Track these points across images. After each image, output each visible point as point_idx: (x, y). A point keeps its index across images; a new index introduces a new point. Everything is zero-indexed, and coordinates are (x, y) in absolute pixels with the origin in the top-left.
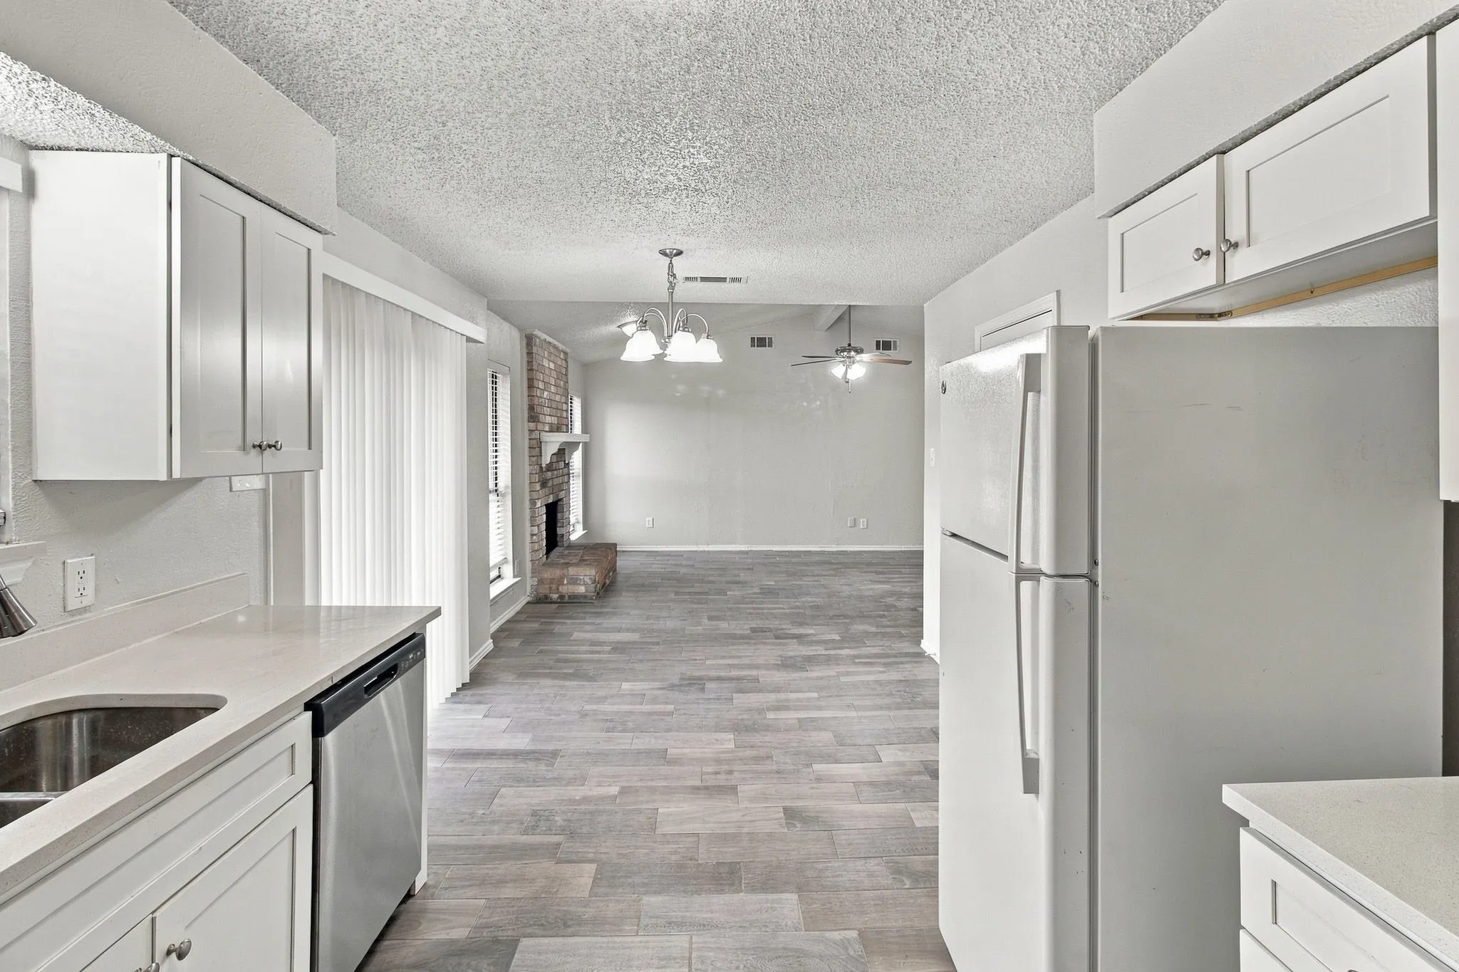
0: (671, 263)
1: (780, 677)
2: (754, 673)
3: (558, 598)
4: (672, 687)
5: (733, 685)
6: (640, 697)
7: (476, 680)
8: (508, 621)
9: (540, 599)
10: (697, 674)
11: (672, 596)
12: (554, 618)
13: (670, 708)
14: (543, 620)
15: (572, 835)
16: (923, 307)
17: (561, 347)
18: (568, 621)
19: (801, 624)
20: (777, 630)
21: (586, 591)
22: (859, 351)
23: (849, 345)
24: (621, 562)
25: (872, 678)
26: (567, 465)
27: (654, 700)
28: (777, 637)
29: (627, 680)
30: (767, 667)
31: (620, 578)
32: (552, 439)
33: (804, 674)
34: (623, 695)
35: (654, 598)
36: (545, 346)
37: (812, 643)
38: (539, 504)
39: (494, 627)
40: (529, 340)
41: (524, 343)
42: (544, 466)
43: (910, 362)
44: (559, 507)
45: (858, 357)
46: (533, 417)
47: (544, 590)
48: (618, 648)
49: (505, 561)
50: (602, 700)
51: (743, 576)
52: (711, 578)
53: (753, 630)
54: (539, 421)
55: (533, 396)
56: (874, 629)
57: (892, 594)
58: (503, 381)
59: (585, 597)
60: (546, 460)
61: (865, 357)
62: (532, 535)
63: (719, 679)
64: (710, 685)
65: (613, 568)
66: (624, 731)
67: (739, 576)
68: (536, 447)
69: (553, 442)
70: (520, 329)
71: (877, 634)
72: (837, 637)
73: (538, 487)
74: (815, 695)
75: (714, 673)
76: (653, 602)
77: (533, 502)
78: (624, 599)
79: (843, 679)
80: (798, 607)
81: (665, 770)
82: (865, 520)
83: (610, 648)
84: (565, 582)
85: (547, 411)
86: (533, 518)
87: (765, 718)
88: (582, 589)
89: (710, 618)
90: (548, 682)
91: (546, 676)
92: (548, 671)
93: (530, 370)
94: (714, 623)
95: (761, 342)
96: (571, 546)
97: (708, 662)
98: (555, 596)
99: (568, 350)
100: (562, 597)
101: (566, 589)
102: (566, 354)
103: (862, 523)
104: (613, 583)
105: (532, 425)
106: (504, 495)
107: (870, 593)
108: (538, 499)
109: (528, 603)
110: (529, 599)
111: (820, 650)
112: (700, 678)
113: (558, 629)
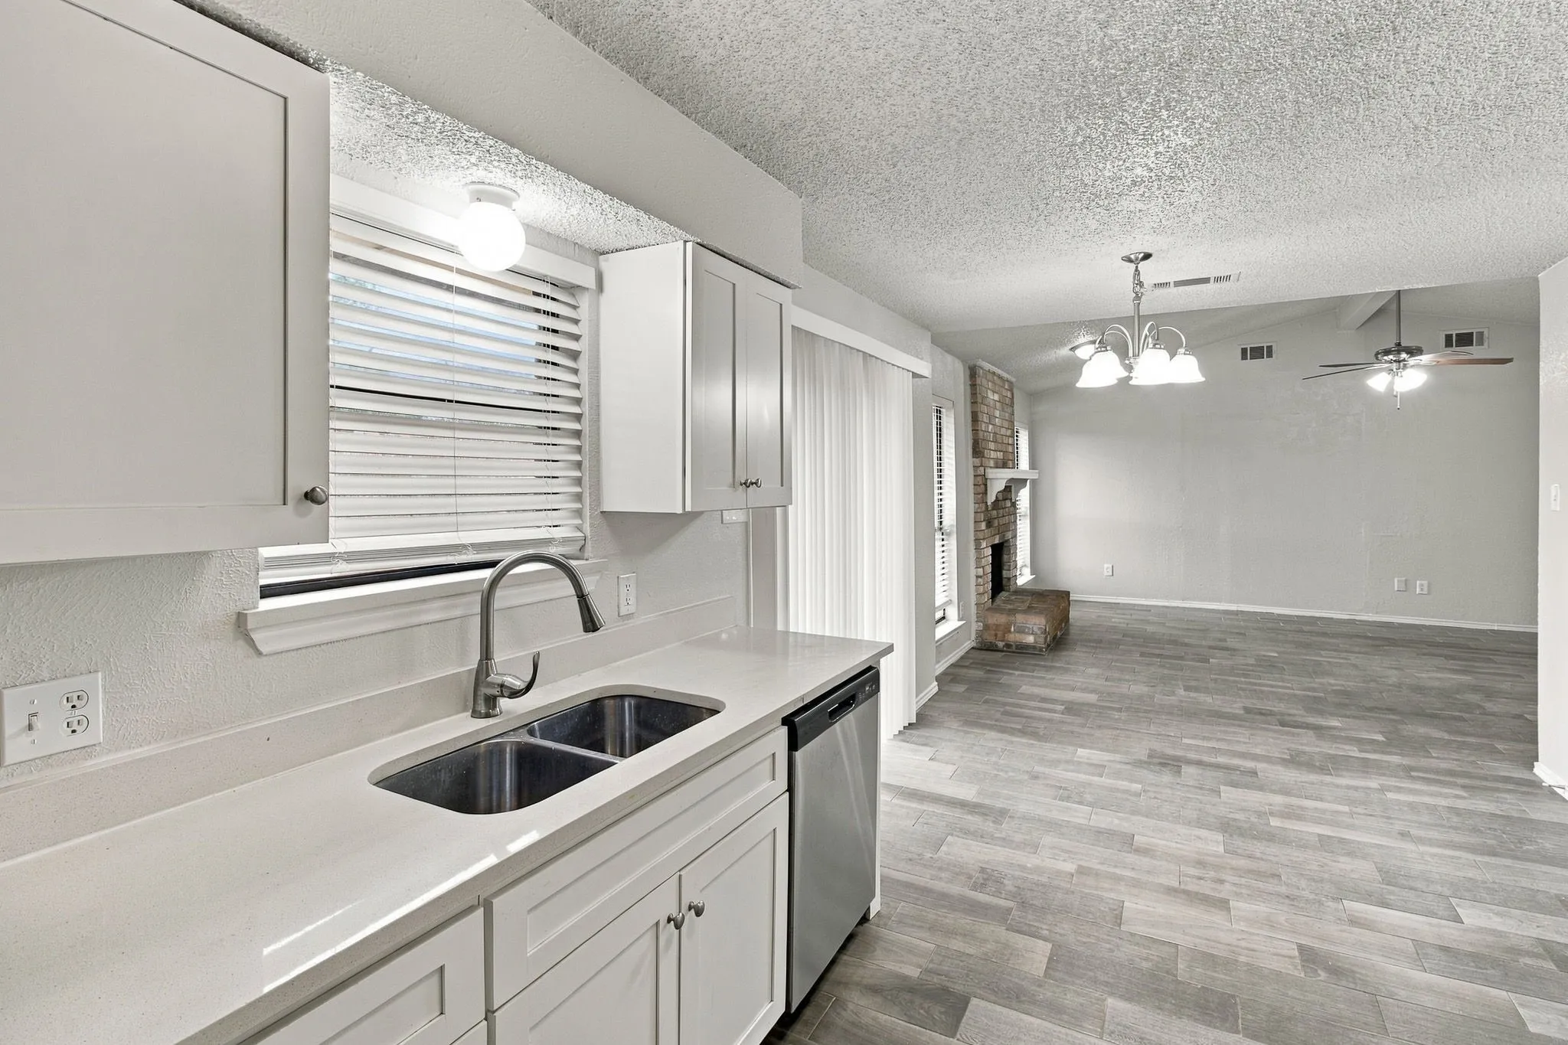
0: (1137, 269)
1: (1289, 776)
2: (1250, 764)
3: (1004, 646)
4: (1139, 764)
5: (1220, 774)
6: (1099, 768)
7: (922, 721)
8: (953, 665)
9: (985, 647)
10: (1170, 752)
11: (1137, 657)
12: (1000, 667)
13: (1137, 787)
14: (988, 668)
15: (1023, 904)
16: (1536, 280)
17: (1005, 375)
18: (1017, 673)
19: (1321, 713)
20: (1282, 714)
21: (1036, 642)
22: (1414, 352)
23: (1399, 344)
24: (1074, 613)
25: (1444, 802)
26: (1014, 505)
27: (1117, 775)
28: (1283, 724)
29: (1082, 746)
30: (1268, 759)
31: (1073, 631)
32: (999, 476)
33: (1328, 779)
34: (1079, 763)
35: (1115, 657)
36: (990, 377)
37: (1335, 739)
38: (984, 545)
39: (940, 668)
40: (973, 373)
41: (968, 373)
42: (989, 504)
43: (1510, 360)
44: (1005, 549)
45: (1412, 361)
46: (977, 451)
47: (989, 638)
48: (1071, 709)
49: (950, 602)
50: (1055, 763)
51: (1232, 642)
52: (1186, 641)
53: (1247, 710)
54: (983, 457)
55: (978, 430)
56: (1446, 736)
57: (1475, 689)
58: (946, 416)
59: (1034, 648)
60: (991, 498)
61: (1425, 359)
62: (977, 577)
63: (1199, 763)
64: (1186, 770)
65: (1066, 618)
66: (1080, 803)
67: (1225, 640)
68: (982, 484)
69: (999, 479)
70: (964, 361)
71: (1449, 742)
72: (1380, 738)
73: (983, 526)
74: (1346, 809)
75: (1192, 756)
76: (1113, 661)
77: (977, 541)
78: (1077, 654)
79: (1390, 795)
80: (1314, 690)
81: (1131, 858)
82: (1425, 583)
83: (1063, 707)
84: (1012, 629)
85: (992, 446)
86: (978, 559)
87: (1268, 824)
88: (1030, 639)
89: (1187, 689)
90: (993, 734)
91: (991, 727)
92: (993, 723)
93: (974, 403)
94: (1192, 694)
95: (1257, 353)
96: (1021, 592)
97: (1185, 741)
98: (1001, 644)
99: (1013, 380)
100: (1008, 646)
101: (1013, 637)
102: (1011, 383)
103: (1420, 586)
104: (1066, 633)
105: (977, 461)
106: (949, 534)
107: (1437, 684)
108: (984, 539)
109: (973, 648)
110: (974, 644)
111: (1354, 752)
112: (1177, 759)
113: (1004, 679)
